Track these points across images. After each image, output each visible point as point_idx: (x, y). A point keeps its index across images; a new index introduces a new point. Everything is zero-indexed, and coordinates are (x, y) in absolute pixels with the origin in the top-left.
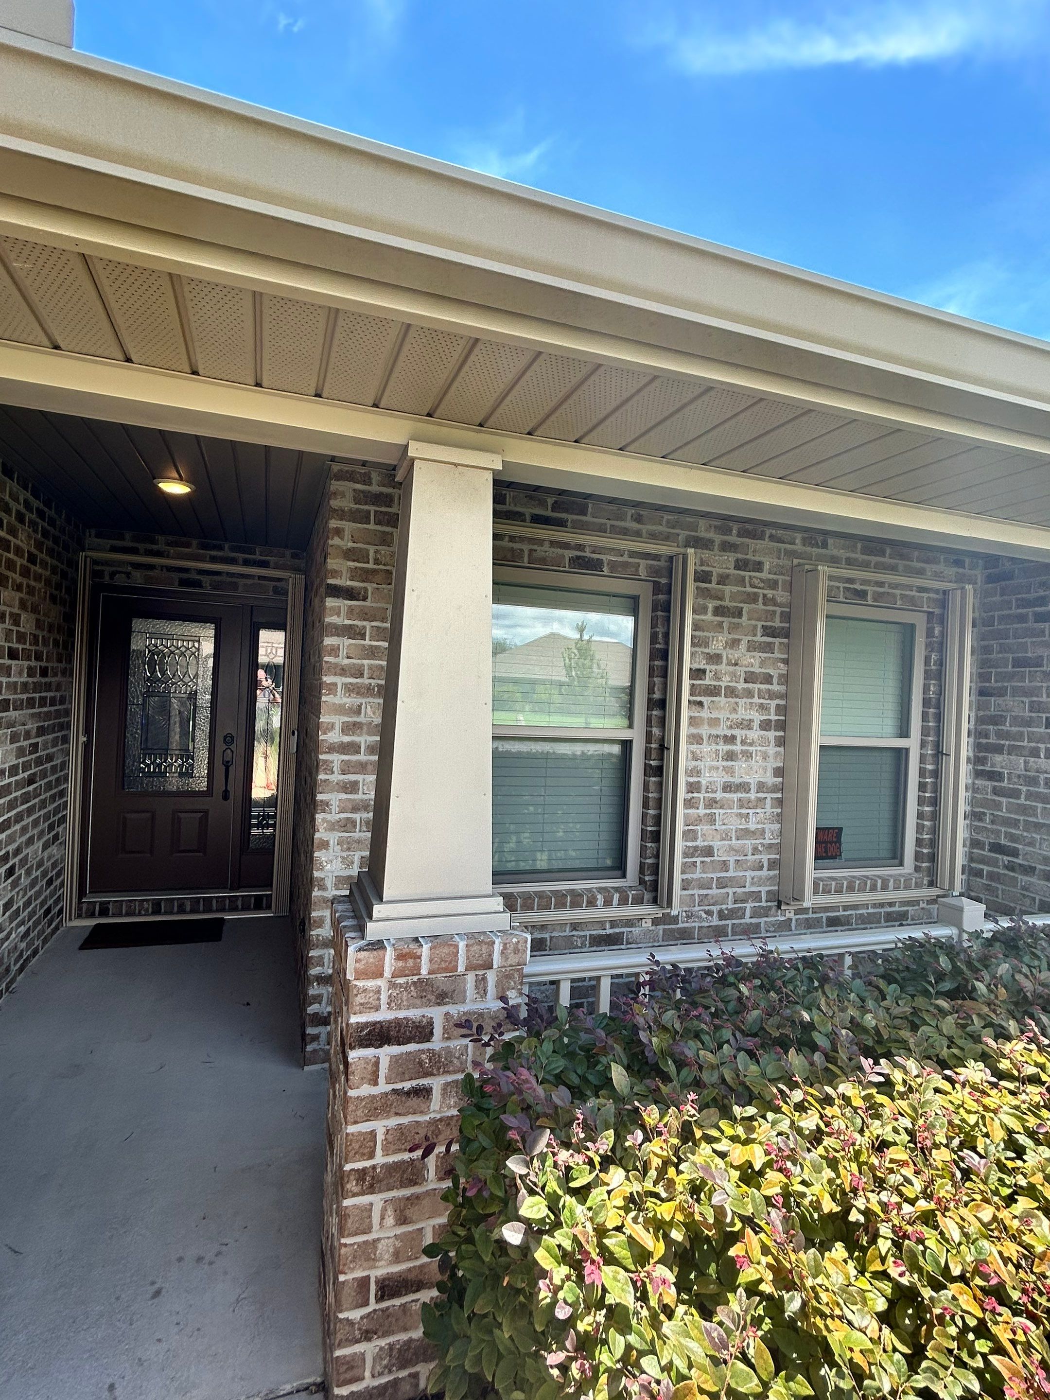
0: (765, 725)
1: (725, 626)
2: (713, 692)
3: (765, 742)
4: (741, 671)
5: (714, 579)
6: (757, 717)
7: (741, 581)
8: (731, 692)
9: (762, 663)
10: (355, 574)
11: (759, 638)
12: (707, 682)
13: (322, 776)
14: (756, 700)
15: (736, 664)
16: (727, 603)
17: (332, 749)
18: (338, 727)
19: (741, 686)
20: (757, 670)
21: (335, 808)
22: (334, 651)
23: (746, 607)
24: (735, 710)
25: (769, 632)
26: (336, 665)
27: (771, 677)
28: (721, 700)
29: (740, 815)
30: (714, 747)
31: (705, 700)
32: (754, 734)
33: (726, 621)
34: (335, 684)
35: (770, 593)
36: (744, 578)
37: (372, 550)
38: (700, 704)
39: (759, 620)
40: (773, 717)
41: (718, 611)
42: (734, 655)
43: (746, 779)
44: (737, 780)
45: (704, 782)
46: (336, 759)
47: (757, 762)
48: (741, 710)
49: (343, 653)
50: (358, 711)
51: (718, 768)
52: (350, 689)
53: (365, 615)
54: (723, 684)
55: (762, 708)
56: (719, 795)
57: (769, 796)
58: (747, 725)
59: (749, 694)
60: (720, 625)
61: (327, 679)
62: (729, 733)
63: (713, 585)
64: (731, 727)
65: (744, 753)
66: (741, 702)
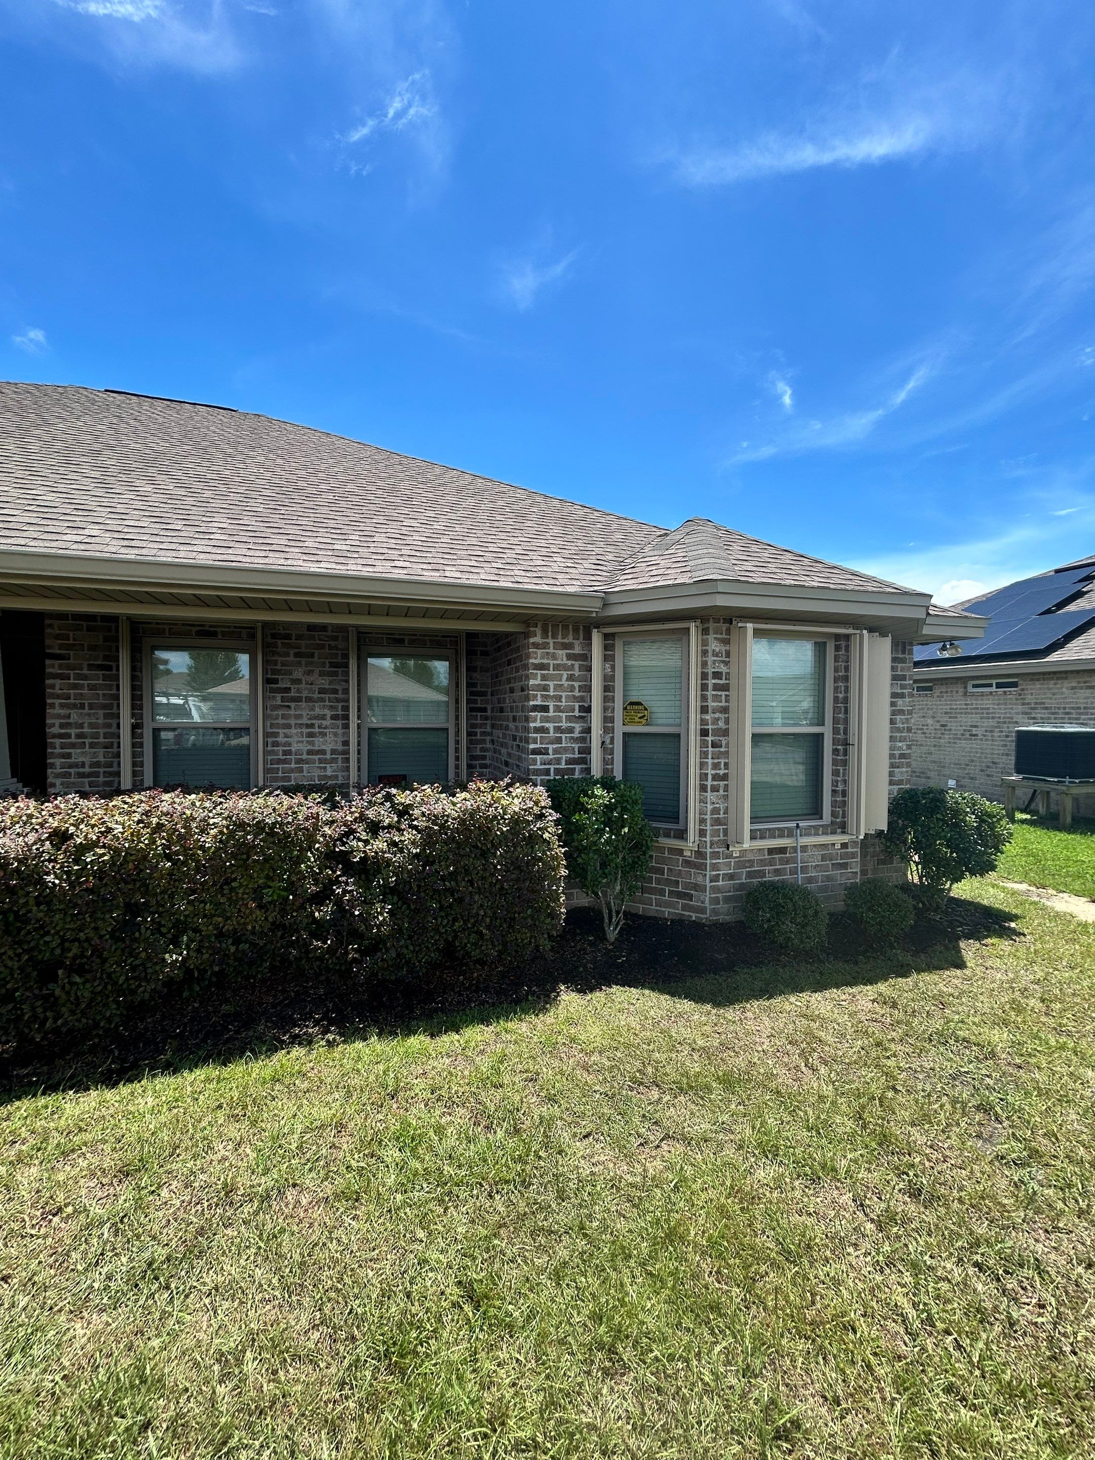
1: (303, 663)
2: (298, 700)
4: (316, 688)
5: (294, 637)
6: (328, 713)
7: (313, 638)
8: (309, 699)
10: (61, 647)
11: (327, 669)
12: (292, 694)
13: (49, 750)
14: (327, 703)
15: (312, 684)
16: (303, 650)
17: (54, 736)
18: (57, 725)
19: (316, 695)
20: (327, 687)
21: (58, 766)
22: (53, 687)
23: (316, 653)
24: (313, 709)
25: (332, 665)
26: (53, 694)
28: (304, 704)
32: (328, 722)
33: (303, 661)
34: (54, 704)
35: (333, 643)
36: (314, 636)
37: (71, 634)
38: (289, 707)
40: (340, 713)
41: (297, 655)
42: (311, 679)
43: (324, 747)
44: (316, 748)
46: (58, 742)
47: (330, 738)
48: (317, 710)
49: (57, 687)
50: (69, 717)
51: (302, 742)
52: (62, 706)
53: (69, 667)
54: (304, 696)
55: (331, 708)
56: (305, 757)
57: (340, 757)
58: (323, 717)
59: (323, 700)
60: (300, 662)
61: (49, 701)
62: (309, 722)
64: (310, 719)
66: (317, 705)
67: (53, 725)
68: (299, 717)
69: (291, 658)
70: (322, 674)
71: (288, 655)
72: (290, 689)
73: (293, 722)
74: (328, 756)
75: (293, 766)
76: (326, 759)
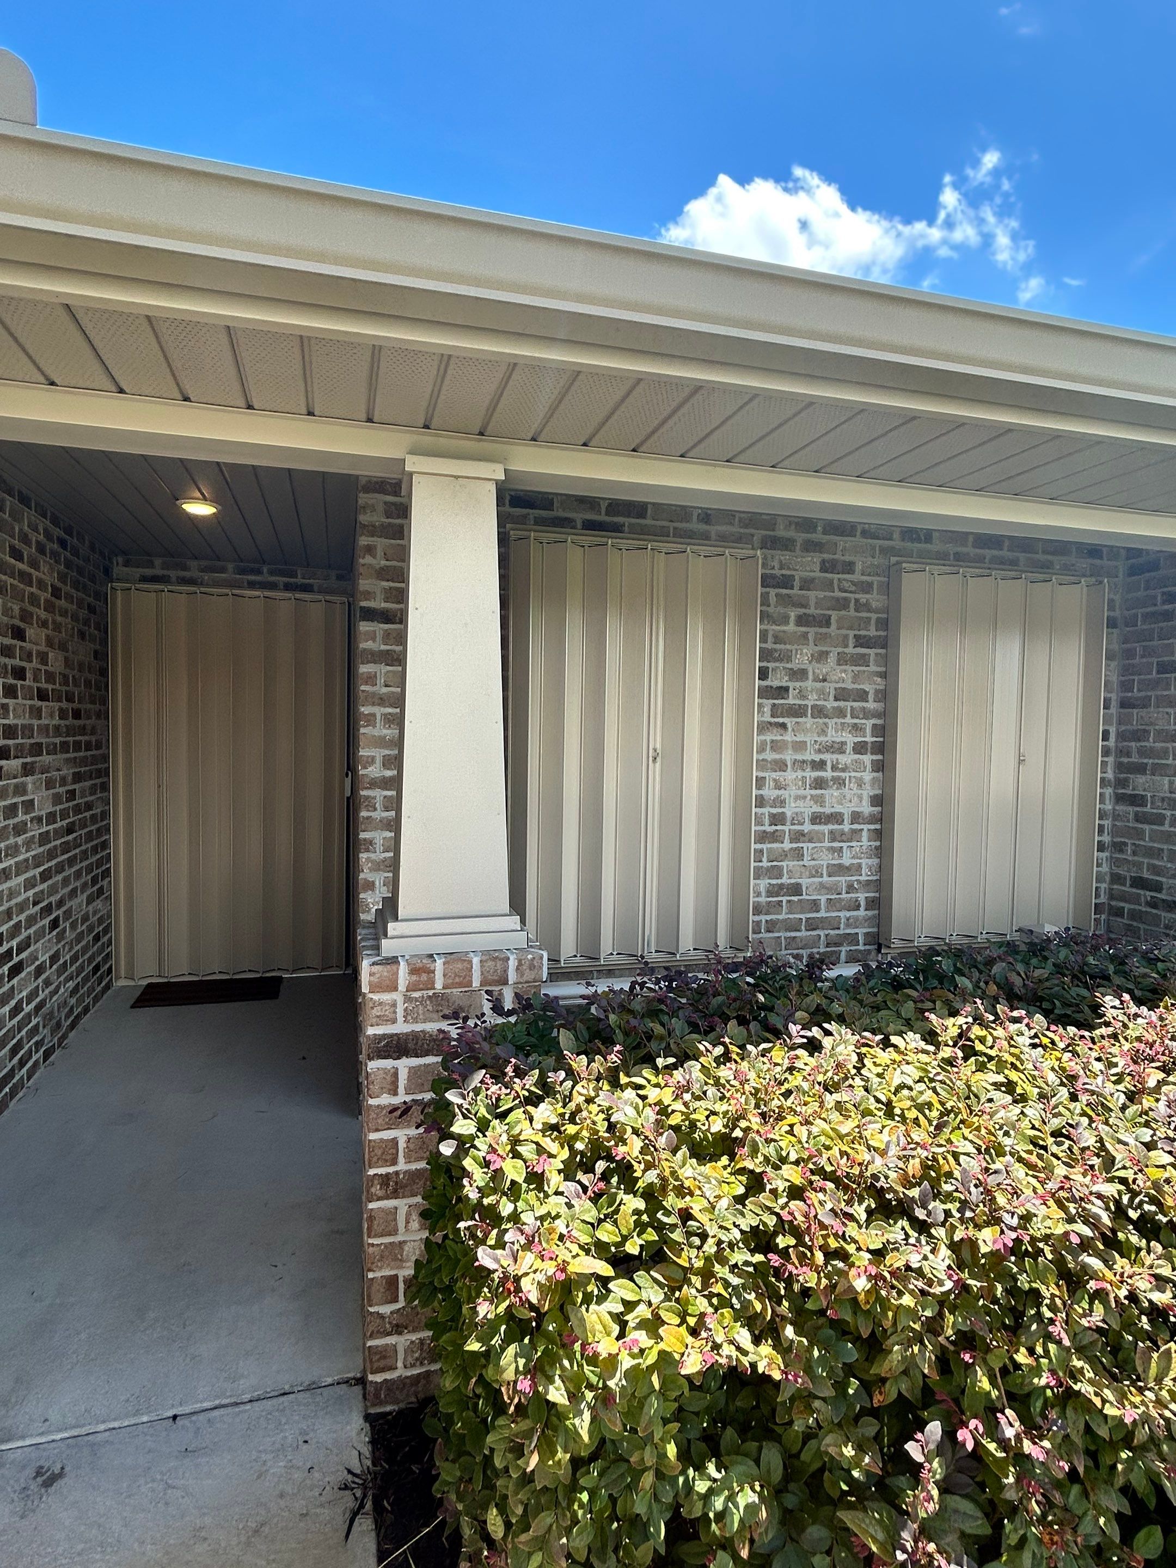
0: (860, 748)
3: (859, 766)
4: (830, 688)
5: (797, 584)
6: (850, 739)
7: (829, 585)
8: (819, 712)
9: (856, 678)
11: (850, 650)
12: (791, 701)
14: (849, 720)
15: (824, 680)
16: (812, 611)
19: (831, 704)
20: (850, 686)
23: (834, 615)
24: (823, 732)
25: (861, 642)
27: (866, 693)
28: (808, 721)
29: (832, 850)
30: (800, 774)
31: (789, 721)
32: (847, 758)
33: (812, 631)
35: (863, 597)
36: (831, 582)
39: (851, 628)
40: (869, 739)
41: (801, 621)
42: (822, 669)
43: (838, 809)
44: (828, 810)
45: (789, 814)
46: (378, 795)
47: (851, 790)
54: (810, 703)
55: (856, 728)
56: (807, 827)
58: (841, 748)
60: (805, 636)
62: (817, 758)
63: (796, 591)
65: (833, 779)
69: (791, 627)
71: (785, 620)
72: (786, 689)
76: (843, 833)
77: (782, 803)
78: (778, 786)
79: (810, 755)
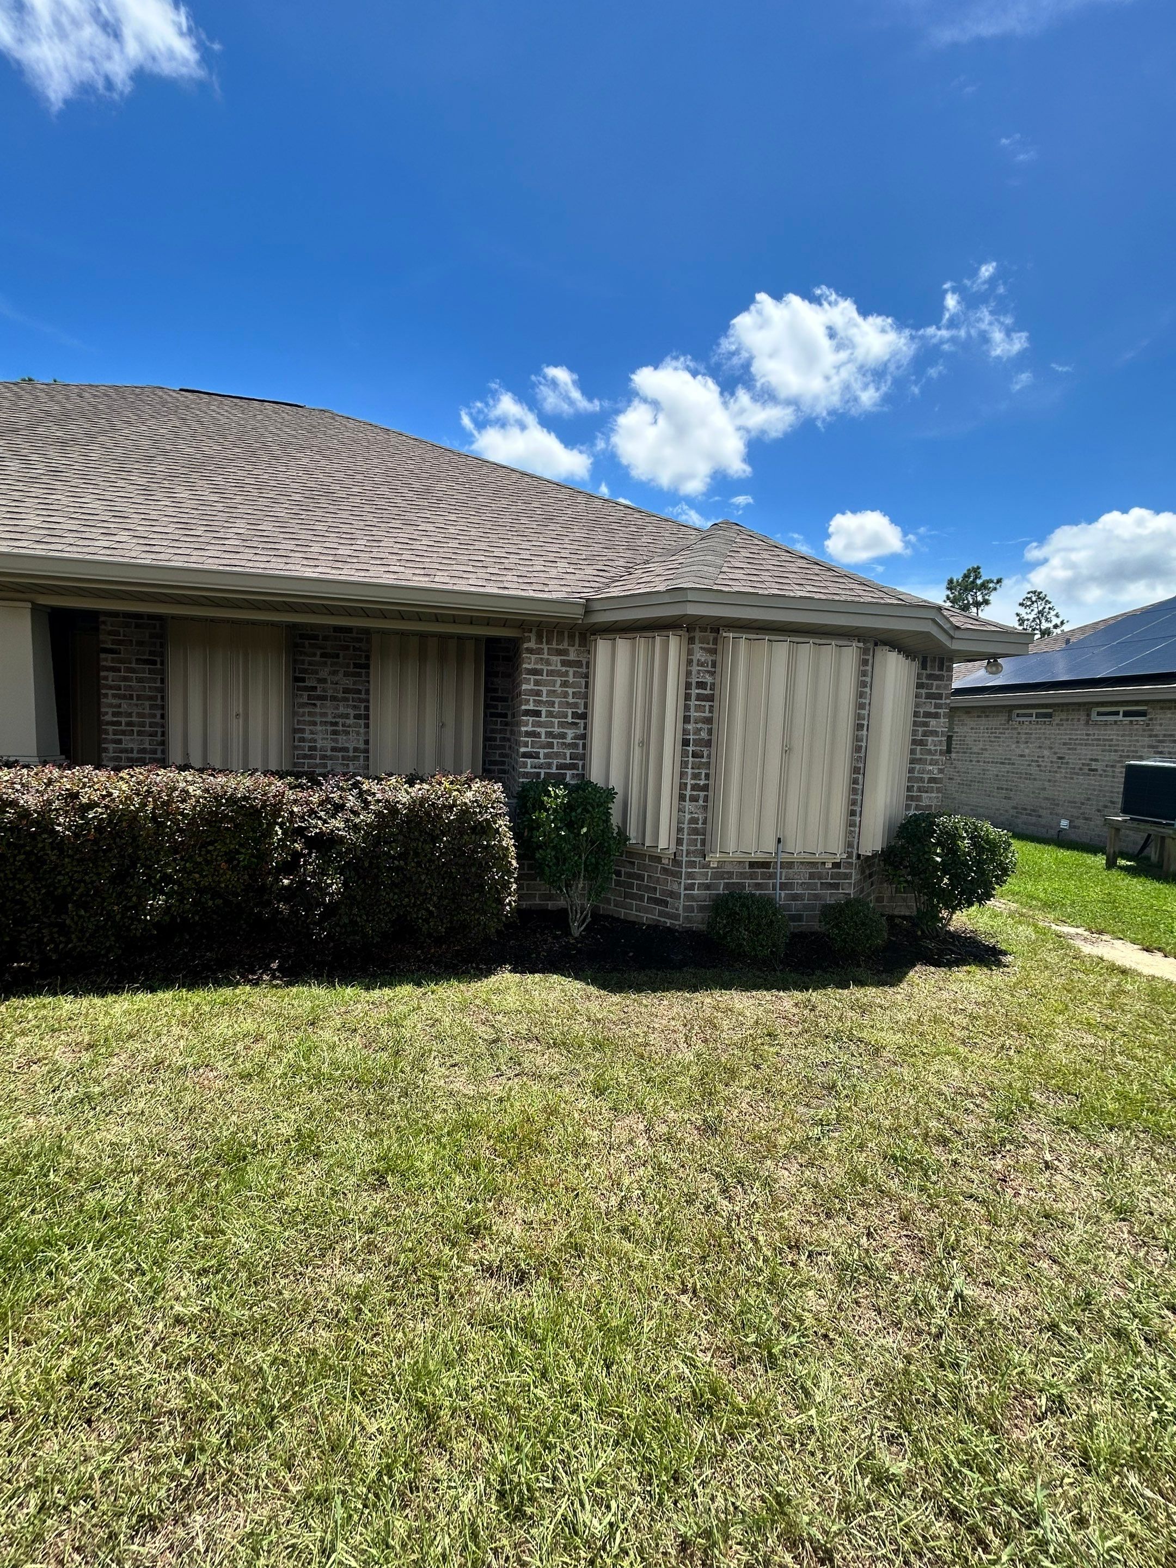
0: (357, 717)
1: (329, 663)
2: (323, 698)
4: (340, 688)
6: (352, 712)
8: (334, 698)
9: (352, 683)
10: (114, 642)
11: (351, 670)
12: (318, 693)
14: (351, 703)
15: (337, 684)
16: (328, 651)
17: (108, 723)
18: (110, 713)
19: (340, 695)
20: (350, 687)
21: (111, 751)
22: (106, 678)
23: (341, 654)
24: (337, 708)
25: (356, 666)
26: (106, 685)
28: (328, 703)
30: (324, 728)
31: (318, 703)
32: (351, 721)
33: (329, 661)
34: (107, 694)
35: (357, 645)
37: (121, 630)
38: (315, 705)
39: (350, 659)
41: (323, 655)
42: (336, 678)
43: (347, 745)
44: (340, 745)
46: (111, 728)
47: (352, 736)
48: (341, 708)
49: (110, 679)
50: (120, 706)
51: (327, 739)
52: (114, 696)
53: (121, 661)
54: (329, 694)
55: (355, 707)
56: (329, 753)
57: (362, 755)
58: (347, 716)
59: (347, 700)
60: (325, 663)
61: (103, 691)
62: (334, 720)
64: (335, 717)
65: (343, 731)
66: (341, 704)
67: (107, 713)
68: (325, 715)
69: (317, 658)
70: (346, 674)
71: (314, 655)
72: (316, 687)
73: (318, 719)
74: (351, 754)
75: (318, 761)
76: (349, 757)
77: (315, 741)
78: (312, 733)
79: (329, 719)
